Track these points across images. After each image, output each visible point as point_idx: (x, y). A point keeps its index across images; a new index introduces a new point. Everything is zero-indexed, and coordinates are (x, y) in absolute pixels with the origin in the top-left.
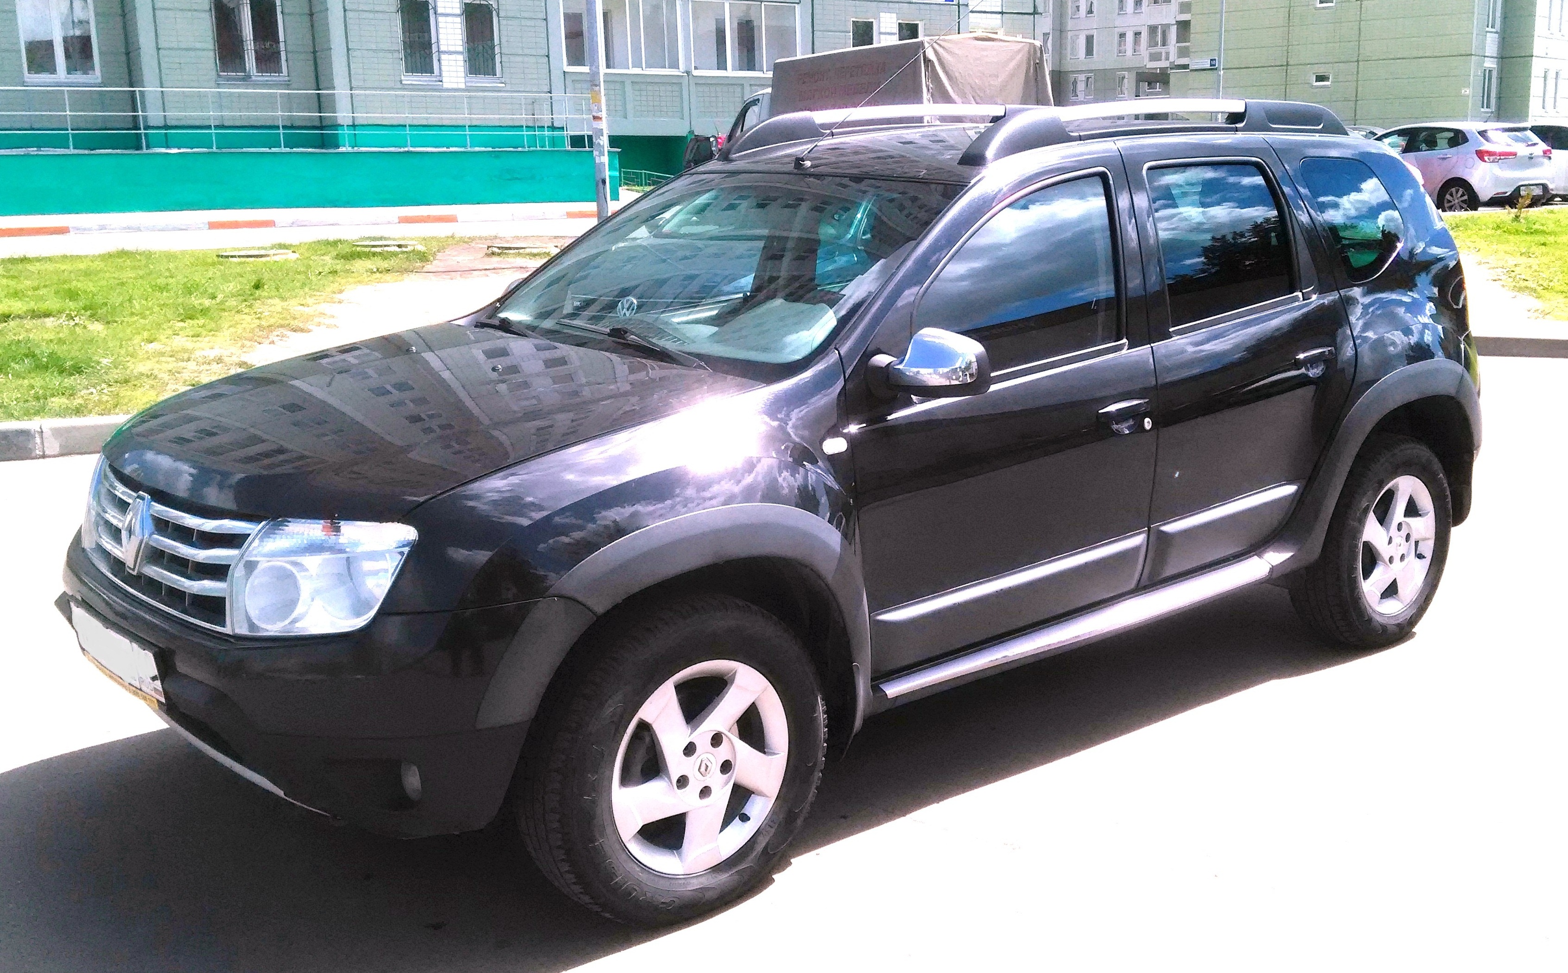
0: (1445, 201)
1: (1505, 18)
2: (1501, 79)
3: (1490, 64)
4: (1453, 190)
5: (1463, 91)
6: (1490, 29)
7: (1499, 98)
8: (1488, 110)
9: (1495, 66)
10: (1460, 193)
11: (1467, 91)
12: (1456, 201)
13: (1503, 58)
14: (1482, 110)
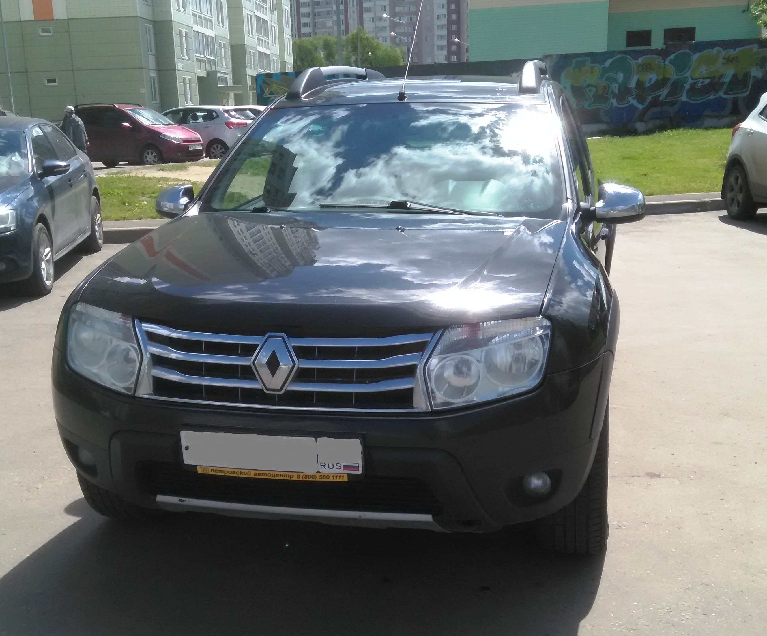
0: (211, 153)
1: (157, 46)
2: (160, 83)
3: (153, 74)
4: (215, 146)
5: (141, 90)
6: (149, 53)
7: (161, 95)
8: (156, 102)
9: (156, 75)
10: (219, 148)
11: (142, 91)
12: (218, 152)
13: (159, 70)
14: (153, 102)
